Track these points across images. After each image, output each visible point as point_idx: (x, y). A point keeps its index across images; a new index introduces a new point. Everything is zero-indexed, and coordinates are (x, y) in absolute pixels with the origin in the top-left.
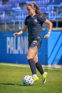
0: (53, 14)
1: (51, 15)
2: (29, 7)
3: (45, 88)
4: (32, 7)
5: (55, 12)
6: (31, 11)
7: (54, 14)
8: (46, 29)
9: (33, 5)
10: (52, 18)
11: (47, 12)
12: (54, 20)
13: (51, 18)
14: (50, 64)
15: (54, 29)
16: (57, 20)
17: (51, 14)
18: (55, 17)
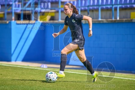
0: (17, 6)
1: (16, 7)
2: (66, 7)
3: (7, 88)
4: (69, 7)
5: (20, 4)
6: (67, 11)
7: (19, 5)
8: (9, 21)
9: (70, 5)
10: (17, 10)
11: (11, 3)
12: (19, 11)
13: (15, 10)
14: (13, 61)
15: (18, 22)
16: (23, 12)
17: (16, 5)
18: (20, 9)
